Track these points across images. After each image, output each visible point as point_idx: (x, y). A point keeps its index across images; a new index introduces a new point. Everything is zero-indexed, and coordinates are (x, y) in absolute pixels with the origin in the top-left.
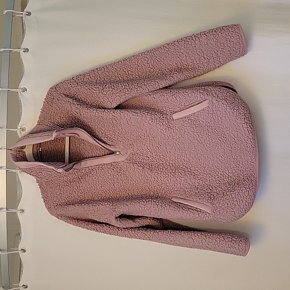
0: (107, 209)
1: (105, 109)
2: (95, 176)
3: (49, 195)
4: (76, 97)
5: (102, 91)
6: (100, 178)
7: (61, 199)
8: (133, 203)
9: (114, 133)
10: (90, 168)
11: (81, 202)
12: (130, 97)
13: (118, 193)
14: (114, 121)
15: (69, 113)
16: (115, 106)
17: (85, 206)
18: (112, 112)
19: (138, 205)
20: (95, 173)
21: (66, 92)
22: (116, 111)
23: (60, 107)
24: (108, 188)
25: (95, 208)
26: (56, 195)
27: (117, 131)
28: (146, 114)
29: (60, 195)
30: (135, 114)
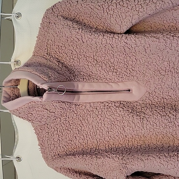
0: (116, 164)
1: (114, 33)
2: (100, 117)
3: (46, 142)
4: (77, 19)
5: (108, 11)
6: (106, 119)
7: (59, 148)
8: (152, 158)
9: (125, 66)
10: (92, 104)
11: (83, 153)
12: (146, 15)
13: (130, 140)
14: (127, 50)
15: (69, 40)
16: (125, 30)
17: (87, 158)
18: (124, 38)
19: (158, 160)
20: (100, 113)
21: (66, 14)
22: (129, 36)
23: (57, 33)
24: (117, 134)
25: (100, 161)
26: (53, 142)
27: (130, 62)
28: (172, 38)
29: (58, 142)
30: (155, 39)
